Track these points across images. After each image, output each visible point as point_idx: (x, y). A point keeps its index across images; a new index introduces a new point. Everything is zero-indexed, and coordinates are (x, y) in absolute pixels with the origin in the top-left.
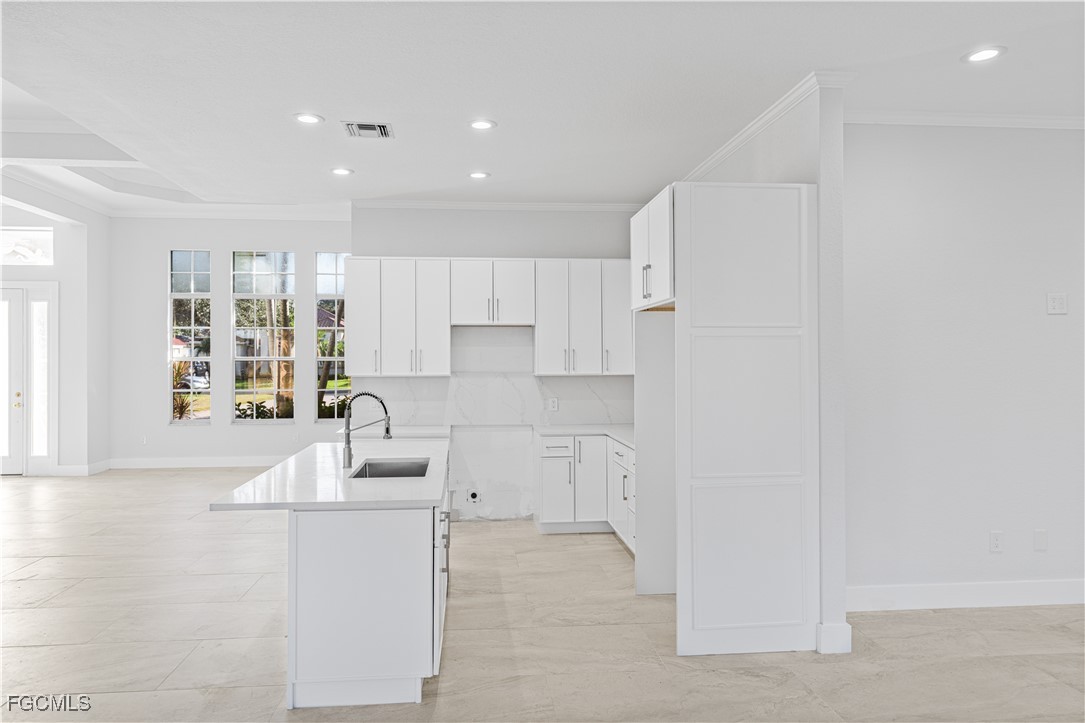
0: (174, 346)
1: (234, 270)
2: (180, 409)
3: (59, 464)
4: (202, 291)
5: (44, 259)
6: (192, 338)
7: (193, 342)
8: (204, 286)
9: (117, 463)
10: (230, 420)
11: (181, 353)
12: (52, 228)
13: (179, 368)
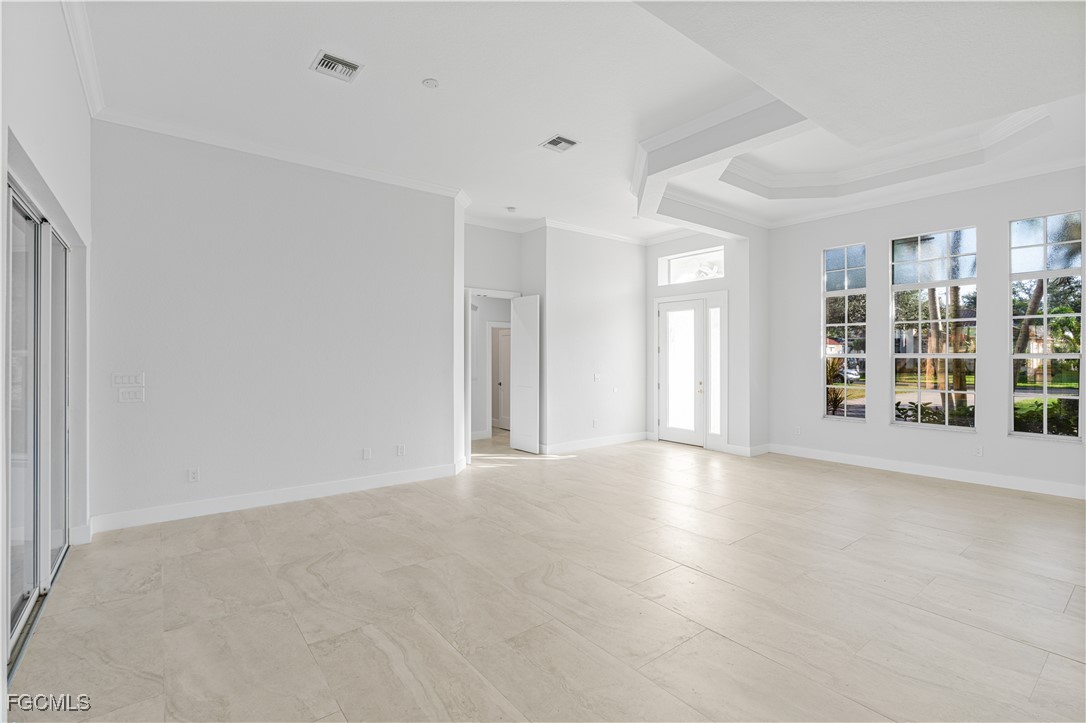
0: (829, 346)
1: (893, 261)
2: (834, 405)
3: (728, 443)
4: (856, 287)
5: (717, 273)
6: (846, 339)
7: (846, 342)
8: (859, 282)
9: (776, 448)
10: (888, 422)
11: (835, 351)
12: (722, 247)
13: (833, 363)
